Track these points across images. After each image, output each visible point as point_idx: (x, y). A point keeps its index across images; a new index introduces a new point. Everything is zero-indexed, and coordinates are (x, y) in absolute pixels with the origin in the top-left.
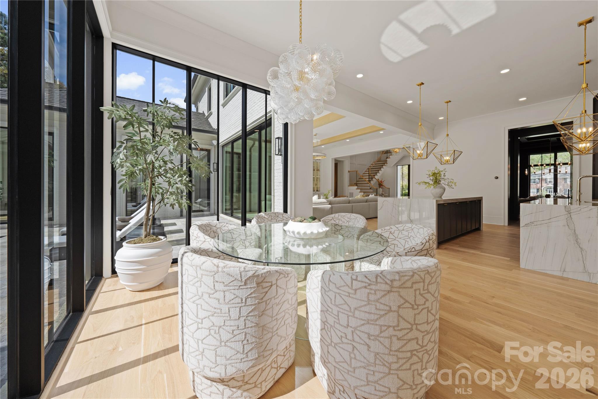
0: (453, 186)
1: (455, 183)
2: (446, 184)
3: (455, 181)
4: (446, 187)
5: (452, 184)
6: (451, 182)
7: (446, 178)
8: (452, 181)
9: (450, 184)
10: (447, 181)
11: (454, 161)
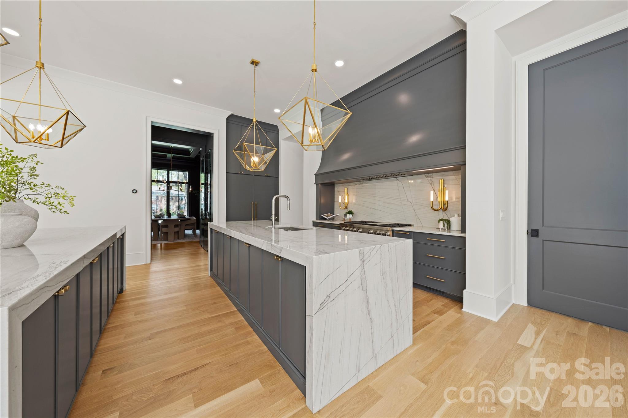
0: (66, 206)
1: (72, 198)
2: (42, 199)
3: (70, 193)
4: (41, 209)
5: (61, 201)
6: (57, 194)
7: (38, 181)
8: (59, 191)
9: (54, 200)
10: (44, 191)
11: (65, 141)
